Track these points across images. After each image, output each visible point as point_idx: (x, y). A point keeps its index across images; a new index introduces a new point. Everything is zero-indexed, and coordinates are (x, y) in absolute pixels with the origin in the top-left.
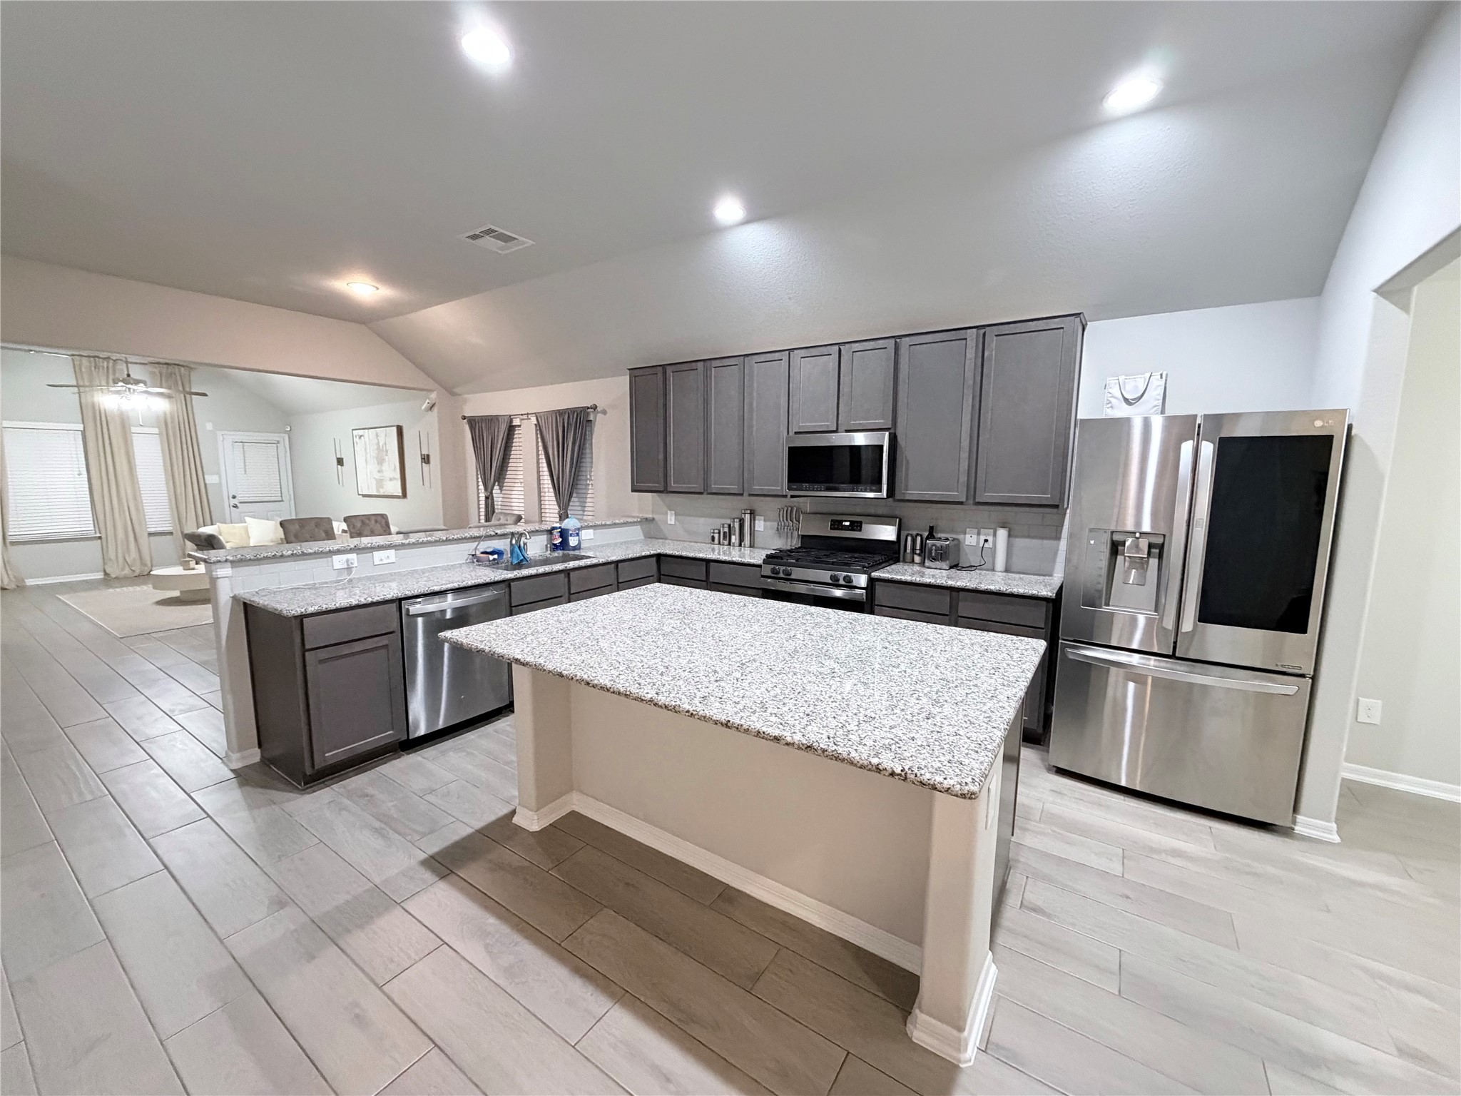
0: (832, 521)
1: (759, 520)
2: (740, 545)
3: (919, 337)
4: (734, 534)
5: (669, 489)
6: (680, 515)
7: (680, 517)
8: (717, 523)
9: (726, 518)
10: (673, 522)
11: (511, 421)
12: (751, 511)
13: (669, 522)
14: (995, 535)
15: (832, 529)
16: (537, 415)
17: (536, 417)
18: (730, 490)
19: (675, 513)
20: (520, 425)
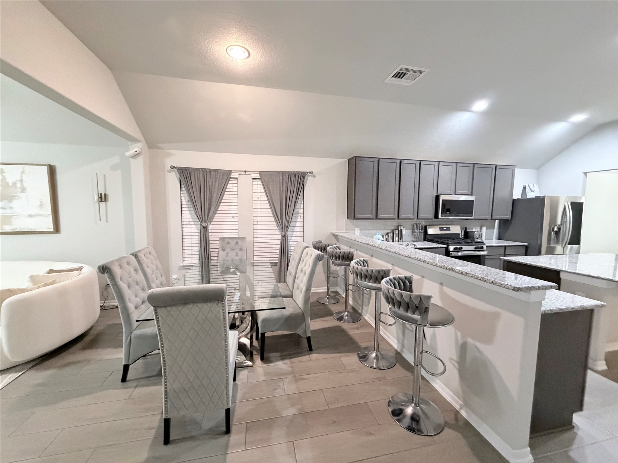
0: (440, 228)
2: (399, 241)
3: (481, 165)
5: (378, 218)
6: (364, 230)
7: (362, 231)
11: (230, 174)
12: (403, 226)
14: (481, 229)
15: (440, 231)
16: (261, 173)
17: (259, 174)
18: (409, 217)
19: (360, 230)
20: (237, 178)
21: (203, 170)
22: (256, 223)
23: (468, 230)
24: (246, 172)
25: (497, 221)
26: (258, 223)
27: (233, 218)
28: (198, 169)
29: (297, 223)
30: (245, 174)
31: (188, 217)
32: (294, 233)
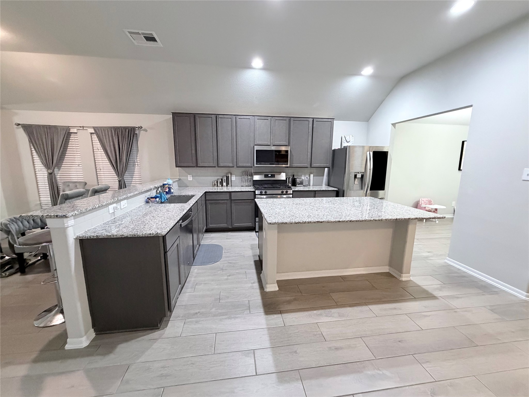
0: (265, 175)
1: (233, 176)
2: (227, 186)
3: (297, 118)
4: (225, 182)
5: (198, 166)
6: (195, 176)
7: (194, 177)
8: (216, 178)
9: (220, 176)
10: (191, 180)
11: (70, 130)
12: (231, 173)
13: (189, 180)
14: (309, 176)
15: (265, 177)
16: (94, 128)
17: (93, 129)
18: (229, 165)
19: (192, 176)
20: (76, 133)
21: (44, 126)
22: (99, 170)
23: (295, 177)
24: (84, 128)
25: (326, 169)
26: (101, 170)
27: (78, 166)
28: (39, 126)
29: (136, 170)
30: (83, 130)
31: (39, 165)
32: (134, 179)
